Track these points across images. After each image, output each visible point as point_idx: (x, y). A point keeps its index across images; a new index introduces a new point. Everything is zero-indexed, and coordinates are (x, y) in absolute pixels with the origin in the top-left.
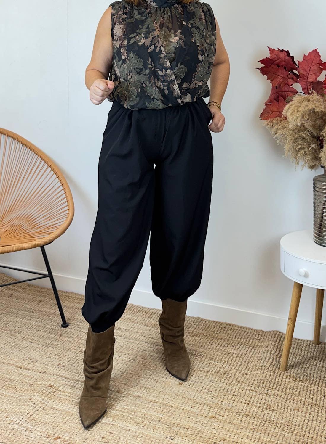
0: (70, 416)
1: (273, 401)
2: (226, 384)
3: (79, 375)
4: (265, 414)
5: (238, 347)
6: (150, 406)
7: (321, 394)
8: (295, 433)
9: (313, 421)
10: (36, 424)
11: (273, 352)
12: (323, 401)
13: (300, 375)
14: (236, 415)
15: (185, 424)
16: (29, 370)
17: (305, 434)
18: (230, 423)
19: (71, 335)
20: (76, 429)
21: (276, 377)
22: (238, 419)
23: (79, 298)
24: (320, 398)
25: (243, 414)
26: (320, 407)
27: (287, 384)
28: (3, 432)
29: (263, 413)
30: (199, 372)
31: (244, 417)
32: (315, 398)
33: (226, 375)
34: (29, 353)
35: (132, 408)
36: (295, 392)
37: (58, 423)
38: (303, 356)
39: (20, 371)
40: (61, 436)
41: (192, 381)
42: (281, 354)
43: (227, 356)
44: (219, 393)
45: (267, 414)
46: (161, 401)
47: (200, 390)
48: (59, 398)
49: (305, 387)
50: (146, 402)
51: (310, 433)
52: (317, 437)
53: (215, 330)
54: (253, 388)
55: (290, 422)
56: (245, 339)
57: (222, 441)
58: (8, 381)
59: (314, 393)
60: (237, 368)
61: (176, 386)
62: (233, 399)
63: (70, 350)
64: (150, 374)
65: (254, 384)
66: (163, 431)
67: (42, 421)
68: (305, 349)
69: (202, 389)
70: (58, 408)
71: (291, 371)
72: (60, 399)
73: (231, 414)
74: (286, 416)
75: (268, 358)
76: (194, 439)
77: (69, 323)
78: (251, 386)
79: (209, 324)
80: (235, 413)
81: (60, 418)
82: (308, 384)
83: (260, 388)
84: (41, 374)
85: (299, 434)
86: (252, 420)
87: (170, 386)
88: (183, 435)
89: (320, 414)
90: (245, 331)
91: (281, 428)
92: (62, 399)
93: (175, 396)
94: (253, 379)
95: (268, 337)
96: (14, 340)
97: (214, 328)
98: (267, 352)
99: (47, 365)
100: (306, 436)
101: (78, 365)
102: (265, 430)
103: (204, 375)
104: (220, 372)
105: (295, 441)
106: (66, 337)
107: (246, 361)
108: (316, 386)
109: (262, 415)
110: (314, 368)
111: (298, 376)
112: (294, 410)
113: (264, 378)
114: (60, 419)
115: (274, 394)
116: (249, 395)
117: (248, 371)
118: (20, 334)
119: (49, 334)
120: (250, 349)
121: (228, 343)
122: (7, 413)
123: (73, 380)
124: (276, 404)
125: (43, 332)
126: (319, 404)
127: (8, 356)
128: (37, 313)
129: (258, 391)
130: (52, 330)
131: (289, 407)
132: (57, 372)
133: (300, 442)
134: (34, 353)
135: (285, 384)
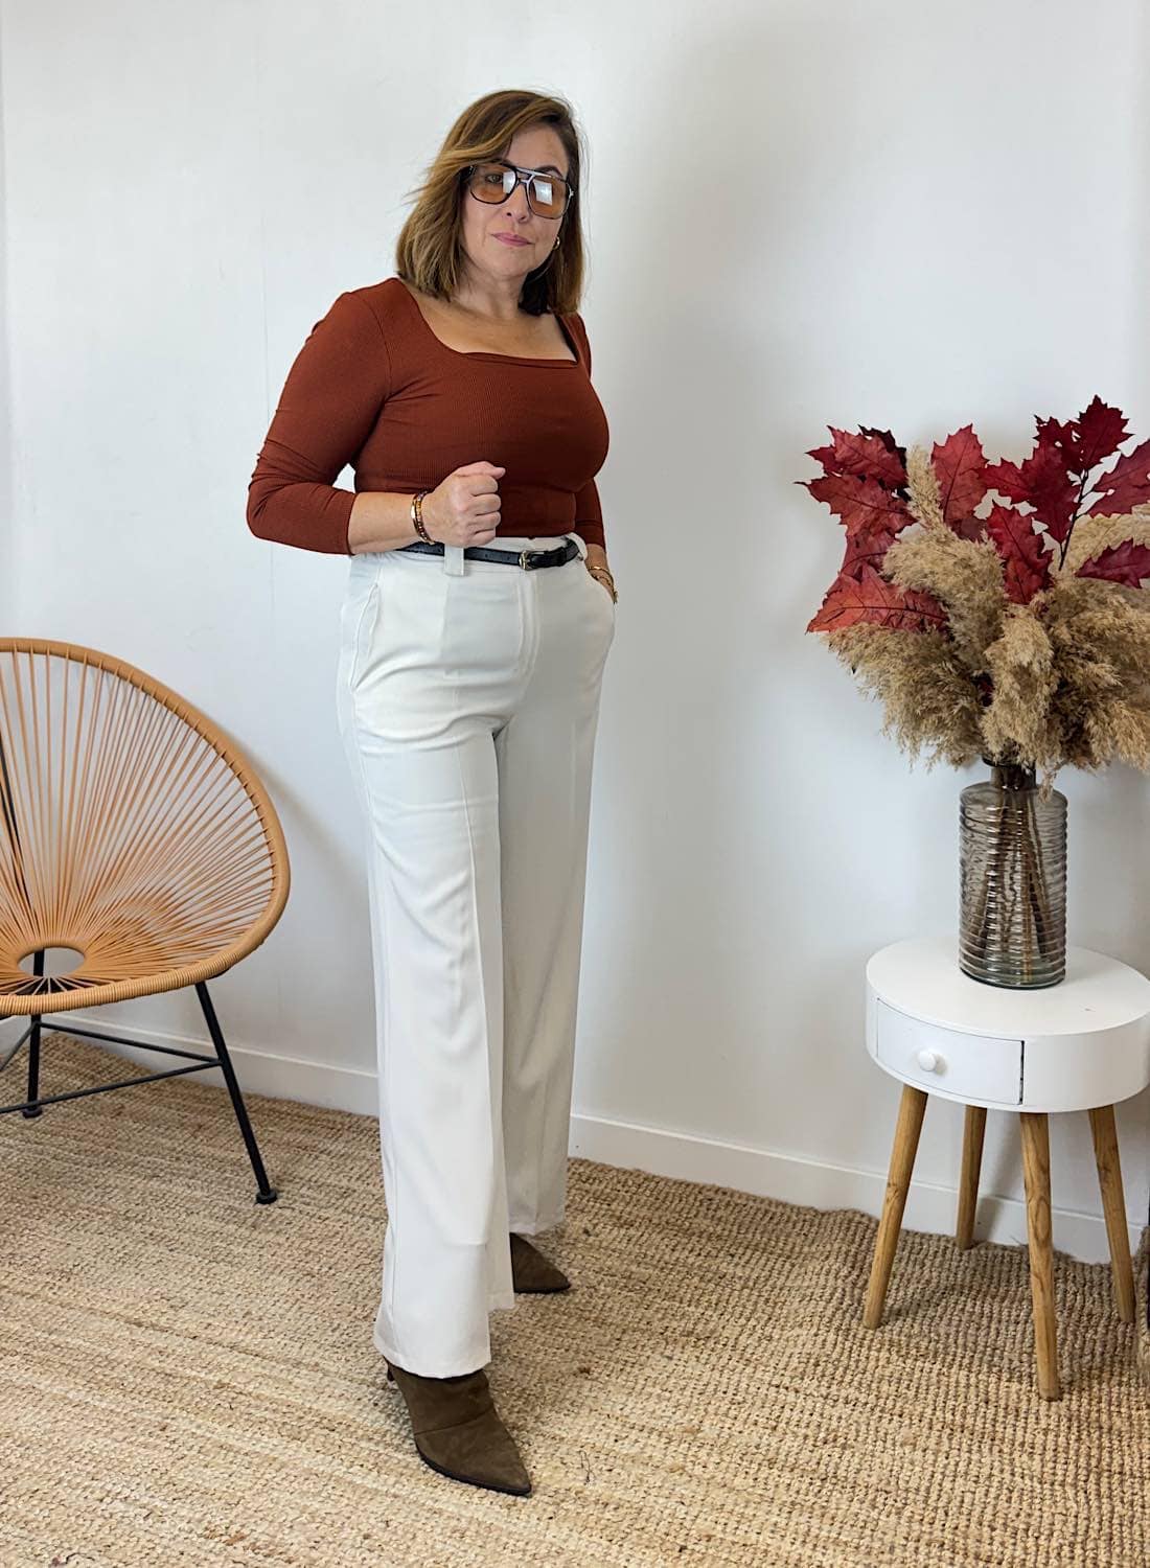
1: (844, 1417)
3: (301, 1348)
4: (821, 1459)
5: (746, 1258)
7: (977, 1396)
8: (907, 1513)
9: (955, 1476)
10: (176, 1496)
11: (845, 1271)
13: (918, 1339)
14: (739, 1462)
15: (600, 1491)
16: (163, 1330)
17: (934, 1518)
18: (725, 1486)
19: (281, 1227)
21: (851, 1348)
22: (747, 1473)
23: (308, 1117)
24: (975, 1407)
25: (761, 1457)
26: (975, 1434)
27: (883, 1366)
28: (84, 1525)
29: (817, 1454)
30: (637, 1335)
31: (763, 1468)
32: (961, 1408)
33: (711, 1344)
34: (164, 1282)
36: (906, 1391)
37: (239, 1494)
38: (928, 1282)
39: (137, 1334)
40: (246, 1531)
41: (617, 1362)
42: (865, 1277)
43: (716, 1285)
44: (692, 1396)
45: (828, 1458)
47: (639, 1387)
48: (246, 1417)
49: (934, 1375)
51: (950, 1514)
52: (968, 1526)
53: (682, 1209)
54: (786, 1380)
55: (893, 1481)
56: (766, 1235)
57: (703, 1542)
58: (102, 1365)
59: (957, 1392)
60: (743, 1321)
62: (732, 1413)
63: (278, 1271)
65: (790, 1368)
66: (537, 1513)
67: (196, 1487)
68: (933, 1264)
69: (645, 1385)
70: (241, 1448)
71: (894, 1329)
72: (248, 1420)
73: (727, 1459)
74: (882, 1463)
75: (828, 1291)
76: (623, 1535)
77: (279, 1191)
78: (783, 1375)
79: (667, 1189)
80: (736, 1458)
81: (244, 1478)
82: (939, 1367)
83: (806, 1380)
84: (197, 1342)
85: (917, 1517)
86: (786, 1477)
88: (593, 1524)
89: (975, 1457)
90: (767, 1212)
91: (866, 1501)
93: (570, 1407)
94: (788, 1354)
95: (828, 1229)
96: (121, 1242)
97: (680, 1201)
98: (828, 1274)
99: (214, 1316)
100: (938, 1525)
101: (301, 1316)
102: (823, 1507)
103: (651, 1342)
104: (696, 1332)
105: (906, 1539)
106: (268, 1232)
107: (767, 1301)
108: (964, 1373)
109: (815, 1461)
110: (957, 1318)
111: (914, 1341)
112: (902, 1445)
113: (816, 1350)
114: (246, 1481)
115: (847, 1397)
116: (775, 1401)
117: (774, 1328)
118: (140, 1225)
119: (223, 1224)
120: (780, 1262)
121: (719, 1247)
122: (94, 1464)
123: (286, 1361)
124: (853, 1428)
125: (205, 1216)
126: (974, 1425)
127: (106, 1291)
128: (189, 1162)
129: (802, 1389)
130: (229, 1211)
131: (888, 1437)
132: (241, 1338)
133: (923, 1542)
134: (178, 1282)
135: (877, 1367)
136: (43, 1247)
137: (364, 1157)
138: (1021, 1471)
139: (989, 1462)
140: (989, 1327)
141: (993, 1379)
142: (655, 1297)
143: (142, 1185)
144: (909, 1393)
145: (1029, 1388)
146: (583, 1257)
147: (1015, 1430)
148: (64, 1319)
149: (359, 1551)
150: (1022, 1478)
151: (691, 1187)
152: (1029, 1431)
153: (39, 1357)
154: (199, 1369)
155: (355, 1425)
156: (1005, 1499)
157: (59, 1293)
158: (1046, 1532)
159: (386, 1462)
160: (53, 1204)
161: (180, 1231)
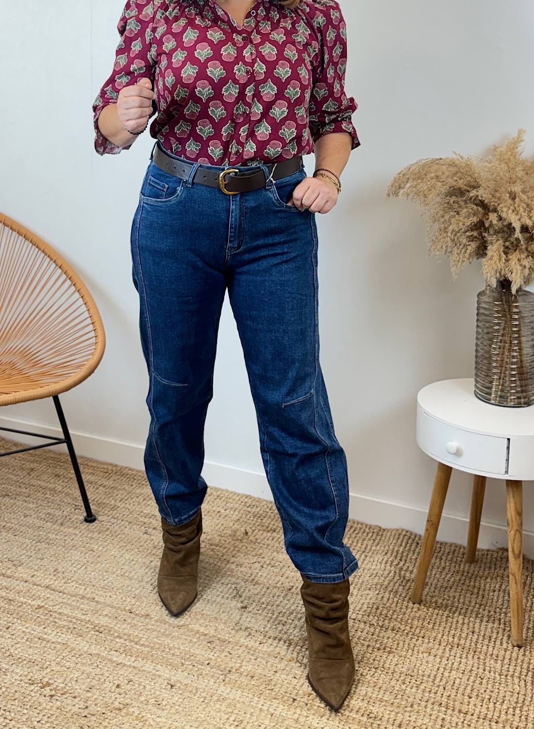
0: (70, 652)
1: (391, 637)
3: (85, 589)
4: (376, 658)
6: (195, 640)
7: (468, 629)
8: (422, 687)
9: (451, 670)
11: (396, 562)
13: (437, 598)
15: (249, 670)
16: (7, 577)
17: (437, 690)
20: (77, 673)
21: (398, 601)
23: (92, 466)
24: (466, 635)
26: (465, 649)
27: (416, 612)
29: (374, 656)
30: (275, 590)
32: (458, 635)
34: (11, 552)
35: (165, 642)
36: (428, 625)
37: (48, 663)
38: (444, 568)
40: (51, 682)
41: (264, 603)
42: (408, 565)
45: (380, 658)
46: (212, 633)
47: (275, 616)
48: (53, 623)
49: (444, 617)
50: (188, 633)
51: (446, 688)
52: (456, 696)
54: (360, 617)
55: (416, 671)
56: (351, 539)
59: (456, 626)
61: (237, 611)
63: (74, 548)
66: (214, 679)
68: (446, 559)
69: (278, 616)
70: (50, 640)
72: (53, 625)
74: (410, 661)
75: (386, 573)
76: (261, 692)
78: (358, 614)
81: (51, 654)
82: (448, 613)
83: (371, 617)
84: (27, 584)
85: (428, 690)
87: (227, 611)
89: (464, 660)
91: (400, 680)
92: (57, 625)
94: (362, 602)
95: (387, 538)
98: (386, 563)
99: (37, 571)
100: (439, 694)
102: (375, 682)
103: (283, 594)
105: (420, 700)
106: (70, 527)
108: (461, 617)
109: (372, 658)
110: (460, 588)
111: (434, 600)
112: (422, 653)
113: (378, 601)
114: (52, 656)
115: (393, 627)
119: (44, 522)
123: (75, 596)
124: (395, 643)
125: (34, 518)
126: (464, 644)
128: (26, 488)
129: (368, 622)
130: (48, 515)
131: (415, 648)
132: (52, 583)
133: (430, 702)
134: (18, 552)
135: (412, 612)
137: (124, 489)
138: (489, 668)
139: (472, 663)
140: (478, 593)
141: (478, 621)
142: (286, 570)
145: (498, 626)
146: (247, 547)
147: (488, 648)
149: (113, 694)
150: (490, 672)
152: (496, 648)
154: (28, 598)
155: (113, 630)
156: (478, 682)
158: (500, 701)
159: (130, 649)
161: (20, 525)
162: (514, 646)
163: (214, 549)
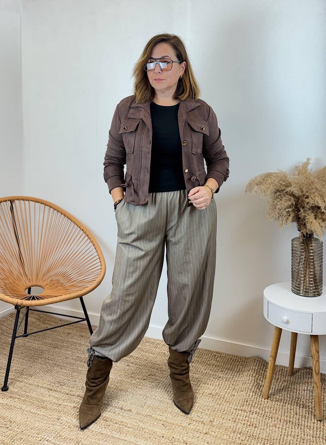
1: (255, 418)
2: (217, 404)
5: (226, 372)
6: (156, 424)
7: (294, 412)
9: (288, 436)
10: (62, 440)
11: (254, 375)
12: (296, 418)
16: (57, 392)
18: (221, 438)
21: (257, 397)
22: (227, 434)
24: (293, 415)
25: (231, 430)
26: (293, 423)
27: (266, 404)
29: (247, 429)
31: (232, 433)
32: (289, 416)
33: (217, 396)
34: (59, 378)
35: (141, 425)
37: (80, 440)
39: (51, 393)
43: (218, 380)
44: (211, 412)
45: (251, 430)
46: (164, 419)
49: (281, 406)
50: (151, 420)
53: (207, 358)
54: (239, 407)
55: (270, 437)
56: (232, 365)
59: (288, 411)
60: (226, 390)
64: (155, 395)
65: (240, 403)
67: (67, 437)
73: (221, 430)
74: (266, 432)
75: (250, 381)
78: (237, 406)
79: (202, 352)
80: (224, 430)
81: (81, 435)
82: (282, 404)
83: (244, 407)
84: (68, 395)
86: (239, 436)
89: (293, 430)
90: (231, 359)
91: (262, 443)
93: (175, 415)
94: (239, 399)
95: (249, 363)
97: (207, 355)
98: (250, 376)
99: (73, 388)
104: (212, 393)
107: (233, 384)
108: (289, 406)
109: (247, 431)
110: (287, 390)
111: (275, 396)
112: (272, 426)
113: (247, 398)
115: (256, 412)
116: (235, 413)
117: (235, 392)
118: (52, 361)
119: (76, 361)
120: (236, 373)
121: (218, 369)
122: (38, 430)
124: (258, 421)
125: (71, 359)
126: (293, 421)
127: (42, 380)
128: (66, 343)
129: (243, 410)
130: (77, 358)
131: (268, 424)
132: (81, 393)
134: (63, 378)
136: (24, 368)
138: (307, 434)
139: (298, 431)
140: (296, 392)
141: (298, 407)
142: (201, 383)
143: (53, 350)
144: (274, 411)
145: (308, 410)
147: (305, 422)
148: (30, 388)
150: (307, 436)
151: (210, 351)
152: (309, 422)
153: (23, 399)
154: (68, 403)
157: (29, 381)
159: (122, 430)
160: (27, 355)
161: (63, 363)
162: (318, 421)
163: (163, 373)
